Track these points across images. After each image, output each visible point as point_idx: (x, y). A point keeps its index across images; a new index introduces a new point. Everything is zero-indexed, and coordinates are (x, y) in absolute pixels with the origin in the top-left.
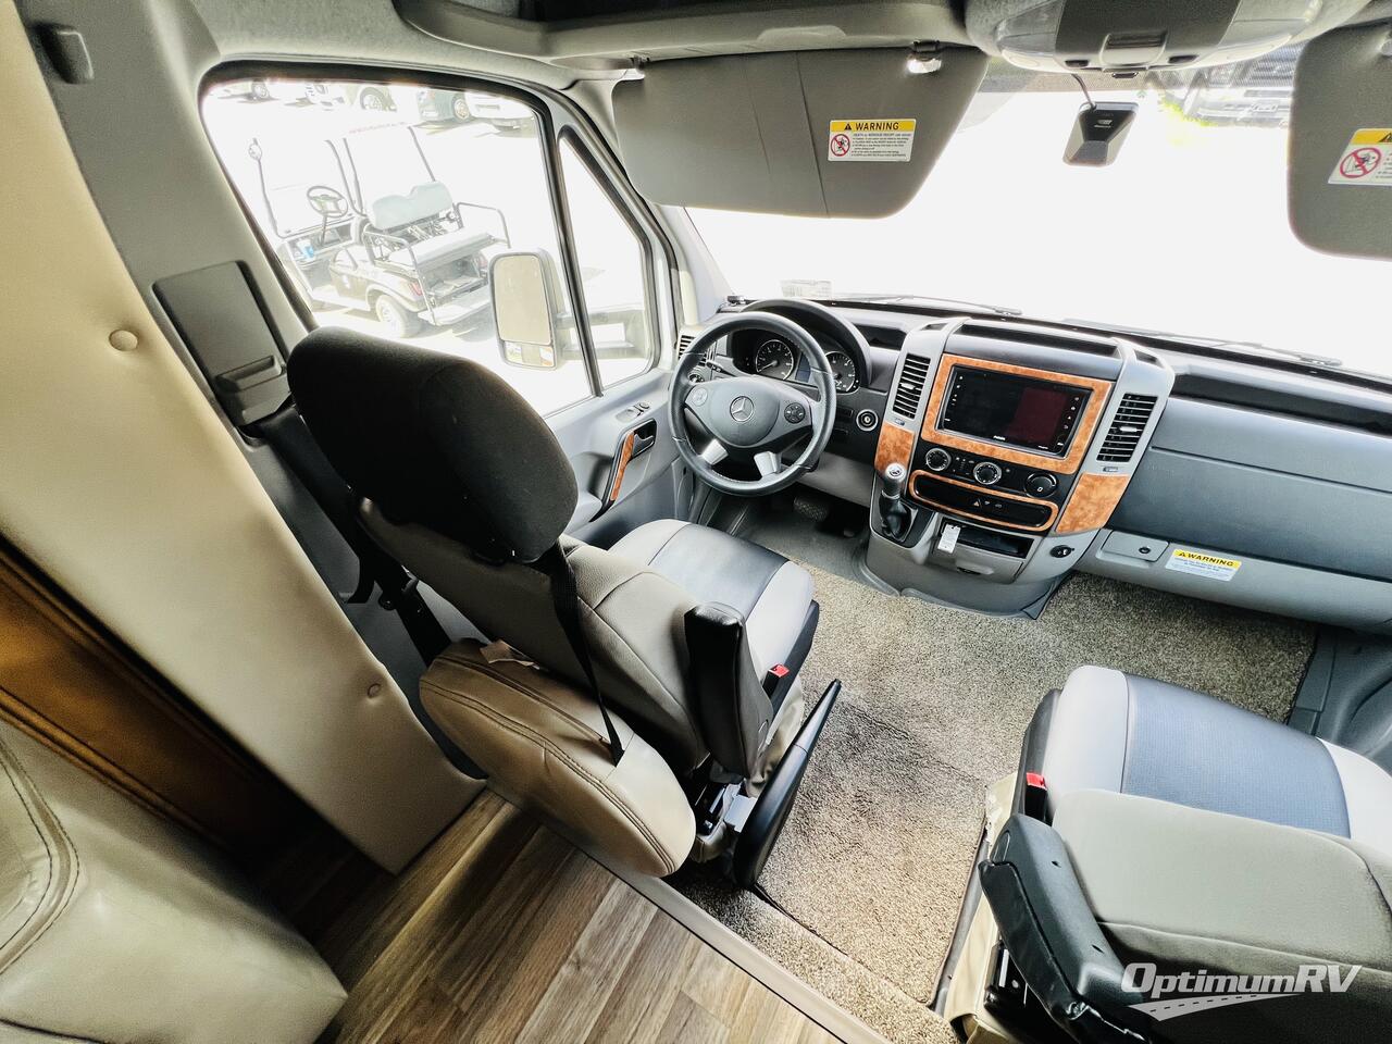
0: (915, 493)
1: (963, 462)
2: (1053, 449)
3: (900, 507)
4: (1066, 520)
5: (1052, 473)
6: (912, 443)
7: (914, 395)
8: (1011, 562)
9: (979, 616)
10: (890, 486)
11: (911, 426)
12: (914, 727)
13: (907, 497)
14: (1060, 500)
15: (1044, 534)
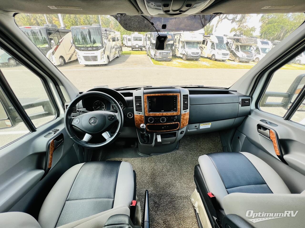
0: (148, 130)
1: (157, 119)
2: (174, 110)
3: (146, 135)
4: (182, 125)
5: (176, 116)
6: (143, 118)
7: (140, 106)
8: (172, 139)
9: (168, 154)
10: (143, 130)
11: (142, 114)
12: (168, 191)
13: (147, 132)
14: (179, 121)
15: (178, 130)
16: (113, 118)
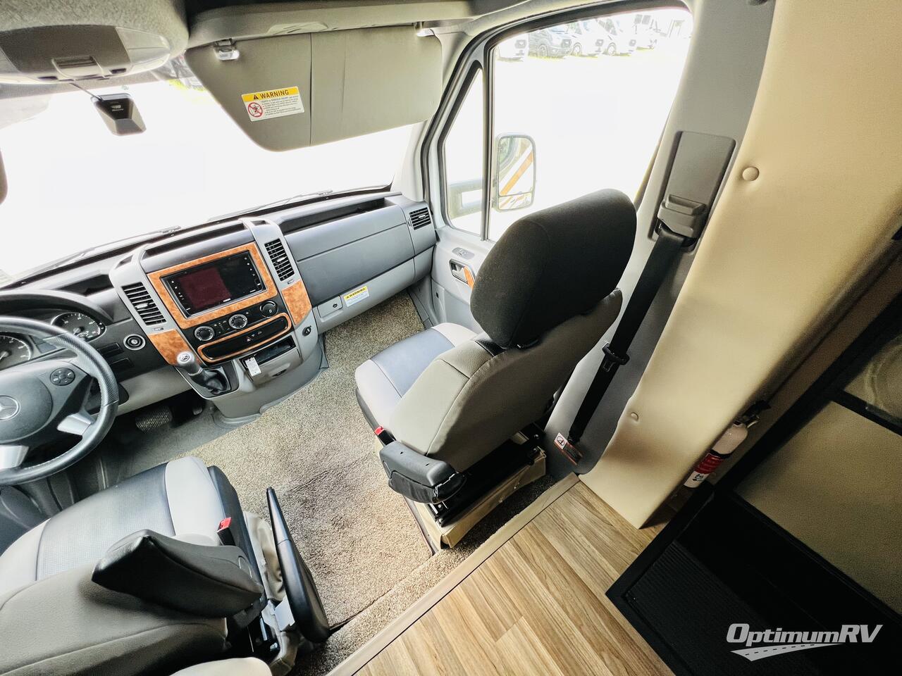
0: (210, 360)
1: (220, 325)
2: (257, 289)
3: (208, 374)
4: (295, 317)
5: (268, 300)
6: (179, 335)
7: (152, 307)
8: (291, 354)
9: (305, 389)
10: (189, 368)
11: (169, 326)
12: (326, 465)
13: (208, 366)
14: (284, 309)
15: (292, 329)
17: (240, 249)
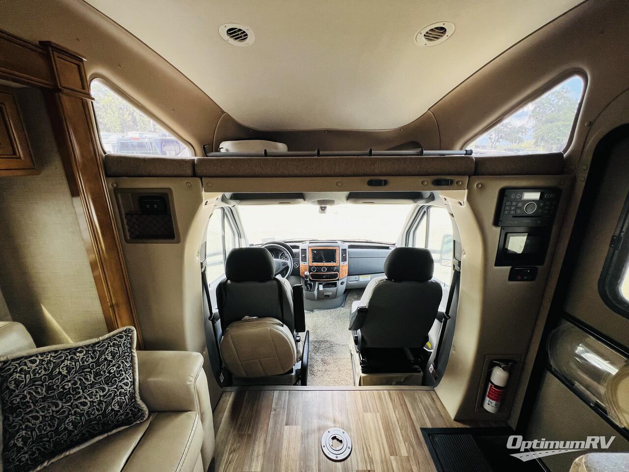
0: (311, 278)
1: (319, 269)
2: (334, 262)
3: (309, 282)
4: (341, 276)
5: (335, 266)
6: (308, 267)
7: (305, 257)
8: (333, 289)
9: (332, 310)
10: (306, 276)
11: (306, 264)
12: (328, 339)
13: (310, 280)
14: (338, 271)
15: (338, 280)
16: (284, 264)
17: (334, 248)
